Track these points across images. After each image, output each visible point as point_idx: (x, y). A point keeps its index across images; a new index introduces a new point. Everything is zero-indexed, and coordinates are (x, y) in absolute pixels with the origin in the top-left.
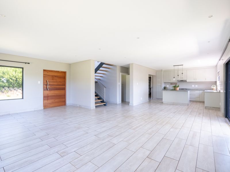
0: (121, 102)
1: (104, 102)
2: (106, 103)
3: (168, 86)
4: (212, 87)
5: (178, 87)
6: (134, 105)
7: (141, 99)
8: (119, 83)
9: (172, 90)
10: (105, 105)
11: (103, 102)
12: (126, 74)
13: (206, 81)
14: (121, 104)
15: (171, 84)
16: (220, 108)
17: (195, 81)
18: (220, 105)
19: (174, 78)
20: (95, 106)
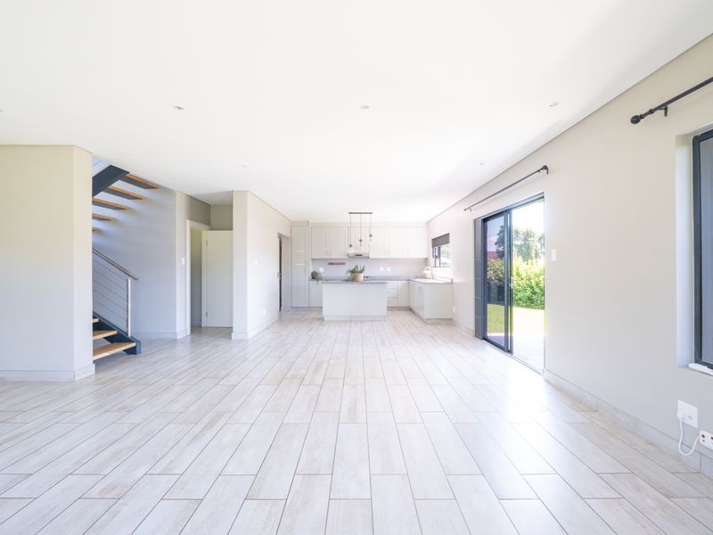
0: (189, 333)
1: (129, 341)
2: (138, 342)
3: (321, 270)
4: (425, 272)
5: (361, 272)
6: (250, 335)
7: (264, 311)
8: (183, 259)
9: (347, 280)
10: (132, 351)
11: (120, 338)
12: (203, 225)
13: (410, 257)
14: (188, 339)
15: (331, 264)
16: (451, 319)
17: (387, 257)
18: (454, 311)
19: (351, 246)
20: (94, 362)
